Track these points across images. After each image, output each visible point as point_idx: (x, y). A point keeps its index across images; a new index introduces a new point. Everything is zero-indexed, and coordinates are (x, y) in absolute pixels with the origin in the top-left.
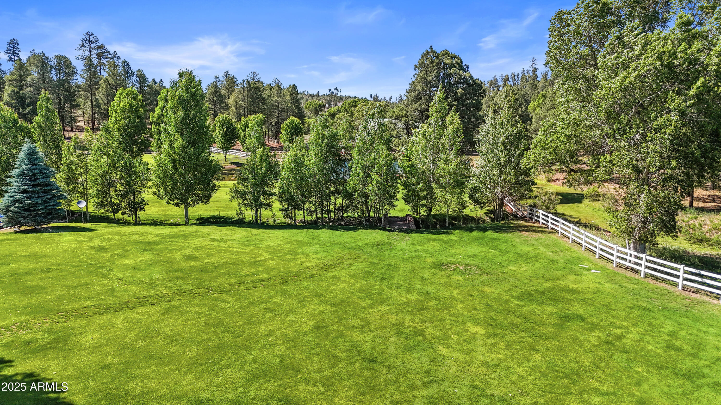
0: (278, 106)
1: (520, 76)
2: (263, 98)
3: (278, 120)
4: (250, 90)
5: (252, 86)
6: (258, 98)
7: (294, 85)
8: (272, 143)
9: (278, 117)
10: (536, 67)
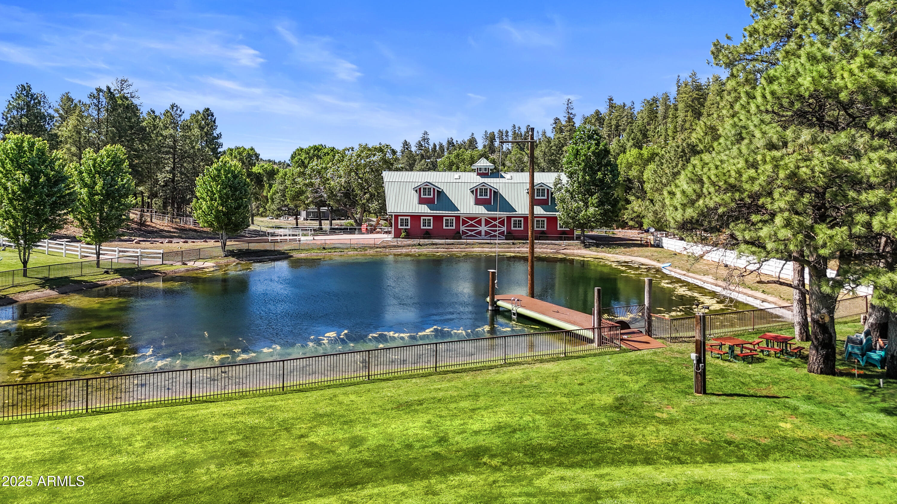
0: (174, 148)
1: (510, 134)
2: (143, 129)
3: (174, 176)
4: (114, 109)
5: (120, 102)
6: (131, 128)
7: (208, 110)
8: (158, 222)
9: (173, 169)
10: (573, 112)
